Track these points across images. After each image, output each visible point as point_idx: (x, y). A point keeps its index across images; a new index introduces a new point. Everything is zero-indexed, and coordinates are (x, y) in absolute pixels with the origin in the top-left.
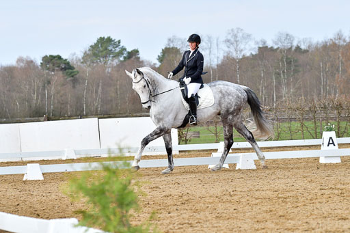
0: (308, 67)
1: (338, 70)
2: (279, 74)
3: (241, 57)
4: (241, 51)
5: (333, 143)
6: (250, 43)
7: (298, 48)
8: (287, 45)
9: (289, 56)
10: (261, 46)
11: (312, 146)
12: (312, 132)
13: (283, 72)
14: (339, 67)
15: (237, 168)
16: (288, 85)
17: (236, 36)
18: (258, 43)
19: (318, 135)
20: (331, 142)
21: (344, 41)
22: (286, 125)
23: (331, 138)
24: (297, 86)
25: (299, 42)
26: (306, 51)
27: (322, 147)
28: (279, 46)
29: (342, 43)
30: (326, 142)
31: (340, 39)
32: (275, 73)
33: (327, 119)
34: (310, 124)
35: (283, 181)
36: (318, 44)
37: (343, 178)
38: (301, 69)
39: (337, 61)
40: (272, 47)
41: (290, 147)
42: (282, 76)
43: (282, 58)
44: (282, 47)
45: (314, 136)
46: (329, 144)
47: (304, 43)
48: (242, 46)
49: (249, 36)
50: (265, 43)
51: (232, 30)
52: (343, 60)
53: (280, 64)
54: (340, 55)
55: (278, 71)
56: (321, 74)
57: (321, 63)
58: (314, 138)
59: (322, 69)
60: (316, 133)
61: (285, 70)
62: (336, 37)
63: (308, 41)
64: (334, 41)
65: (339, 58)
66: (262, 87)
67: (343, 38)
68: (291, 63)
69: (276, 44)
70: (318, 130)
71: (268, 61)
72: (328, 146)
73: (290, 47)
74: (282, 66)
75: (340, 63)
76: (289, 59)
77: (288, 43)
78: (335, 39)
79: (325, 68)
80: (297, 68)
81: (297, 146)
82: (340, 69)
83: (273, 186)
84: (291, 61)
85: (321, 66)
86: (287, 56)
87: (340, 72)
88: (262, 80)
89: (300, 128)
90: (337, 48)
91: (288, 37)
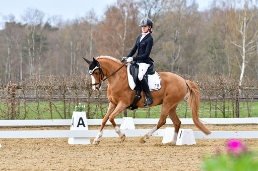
0: (57, 45)
1: (88, 50)
2: (26, 51)
5: (83, 124)
7: (47, 26)
8: (36, 22)
9: (38, 34)
10: (9, 21)
11: (61, 126)
12: (61, 112)
13: (31, 49)
14: (89, 47)
16: (35, 63)
18: (6, 18)
19: (68, 116)
20: (81, 123)
21: (96, 20)
22: (35, 104)
23: (81, 119)
24: (45, 65)
25: (49, 19)
26: (56, 29)
27: (72, 128)
28: (28, 22)
29: (94, 22)
30: (76, 123)
31: (92, 18)
32: (23, 50)
33: (76, 101)
34: (60, 105)
35: (30, 161)
36: (68, 21)
37: (93, 160)
38: (49, 47)
39: (88, 41)
40: (19, 24)
41: (37, 127)
42: (30, 53)
43: (31, 35)
44: (31, 24)
45: (63, 116)
46: (79, 124)
47: (54, 20)
50: (13, 18)
52: (95, 40)
53: (29, 41)
54: (91, 35)
55: (25, 48)
56: (70, 54)
57: (71, 42)
58: (62, 119)
59: (71, 48)
60: (65, 114)
61: (33, 48)
62: (88, 15)
63: (58, 18)
64: (85, 19)
65: (90, 38)
66: (8, 65)
67: (95, 17)
68: (40, 41)
69: (24, 20)
70: (67, 111)
71: (15, 38)
72: (78, 126)
73: (39, 23)
74: (31, 43)
75: (91, 43)
76: (38, 36)
77: (37, 20)
78: (87, 17)
79: (76, 48)
80: (46, 46)
81: (45, 126)
82: (91, 49)
83: (20, 165)
84: (40, 39)
85: (71, 45)
86: (35, 33)
87: (91, 53)
88: (9, 57)
89: (48, 107)
90: (88, 28)
91: (38, 14)
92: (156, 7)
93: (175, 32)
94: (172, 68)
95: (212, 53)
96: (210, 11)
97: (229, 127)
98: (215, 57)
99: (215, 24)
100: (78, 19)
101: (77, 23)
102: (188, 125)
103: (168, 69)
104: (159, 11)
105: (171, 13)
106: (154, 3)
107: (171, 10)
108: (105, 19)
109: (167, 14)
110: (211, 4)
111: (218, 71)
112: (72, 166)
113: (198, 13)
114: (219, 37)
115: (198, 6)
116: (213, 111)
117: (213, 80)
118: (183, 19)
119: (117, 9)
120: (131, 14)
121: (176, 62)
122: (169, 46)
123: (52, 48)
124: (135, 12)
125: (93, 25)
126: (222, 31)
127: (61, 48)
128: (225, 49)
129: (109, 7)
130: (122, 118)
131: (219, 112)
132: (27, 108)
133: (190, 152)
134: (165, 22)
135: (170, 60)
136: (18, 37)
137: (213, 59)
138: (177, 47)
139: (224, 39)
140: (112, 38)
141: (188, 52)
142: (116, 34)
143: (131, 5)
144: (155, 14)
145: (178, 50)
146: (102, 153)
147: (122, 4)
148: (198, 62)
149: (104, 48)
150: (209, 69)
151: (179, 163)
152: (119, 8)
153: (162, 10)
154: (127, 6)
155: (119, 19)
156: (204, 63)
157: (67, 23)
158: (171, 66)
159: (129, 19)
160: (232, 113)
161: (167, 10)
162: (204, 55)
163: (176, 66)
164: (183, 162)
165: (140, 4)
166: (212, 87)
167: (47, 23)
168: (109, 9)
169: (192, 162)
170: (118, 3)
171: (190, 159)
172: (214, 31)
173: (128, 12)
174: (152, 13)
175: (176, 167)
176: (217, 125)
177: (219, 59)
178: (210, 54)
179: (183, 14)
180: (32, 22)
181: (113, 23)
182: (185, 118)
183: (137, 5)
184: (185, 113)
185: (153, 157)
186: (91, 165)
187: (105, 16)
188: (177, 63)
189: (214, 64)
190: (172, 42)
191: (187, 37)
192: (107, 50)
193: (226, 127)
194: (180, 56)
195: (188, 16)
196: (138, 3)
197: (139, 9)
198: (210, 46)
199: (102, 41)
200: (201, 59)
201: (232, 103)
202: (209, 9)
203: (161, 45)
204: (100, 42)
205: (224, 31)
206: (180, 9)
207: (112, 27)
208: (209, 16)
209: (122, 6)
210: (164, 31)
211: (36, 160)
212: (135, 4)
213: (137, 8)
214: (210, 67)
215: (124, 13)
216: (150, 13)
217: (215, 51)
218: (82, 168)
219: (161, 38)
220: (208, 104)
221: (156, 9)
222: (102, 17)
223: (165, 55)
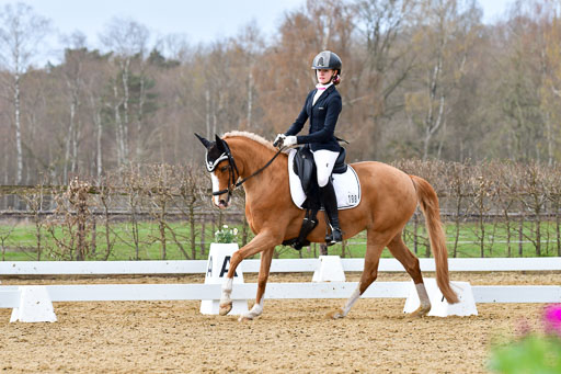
0: (177, 99)
1: (244, 108)
2: (111, 112)
3: (24, 71)
4: (26, 56)
6: (46, 39)
7: (156, 57)
8: (131, 48)
9: (136, 74)
10: (72, 47)
11: (184, 275)
12: (186, 244)
13: (122, 108)
14: (246, 102)
15: (13, 319)
16: (130, 137)
17: (16, 22)
18: (66, 40)
19: (201, 252)
21: (262, 44)
22: (128, 227)
23: (228, 258)
24: (150, 142)
25: (159, 42)
26: (174, 64)
27: (208, 279)
28: (113, 49)
29: (256, 48)
30: (217, 268)
31: (252, 39)
32: (103, 110)
33: (218, 219)
34: (182, 229)
35: (119, 350)
36: (200, 47)
37: (254, 348)
38: (160, 104)
39: (244, 89)
40: (95, 53)
41: (134, 276)
42: (118, 116)
43: (120, 76)
44: (121, 53)
45: (190, 254)
46: (223, 271)
47: (170, 45)
48: (27, 45)
49: (45, 22)
50: (82, 40)
51: (8, 8)
52: (258, 87)
53: (115, 89)
54: (251, 76)
55: (108, 105)
56: (205, 117)
57: (207, 93)
58: (189, 259)
59: (208, 105)
60: (193, 248)
61: (126, 105)
62: (244, 34)
63: (178, 41)
64: (238, 42)
65: (247, 82)
66: (71, 142)
67: (258, 38)
68: (139, 90)
69: (106, 44)
70: (198, 241)
71: (87, 82)
72: (222, 275)
73: (137, 52)
74: (120, 95)
75: (250, 93)
76: (135, 79)
77: (134, 43)
78: (241, 38)
79: (217, 105)
80: (153, 101)
81: (150, 276)
82: (250, 107)
83: (96, 361)
84: (140, 85)
85: (208, 98)
86: (130, 73)
87: (249, 115)
88: (72, 124)
89: (157, 233)
90: (244, 60)
91: (135, 30)
92: (390, 16)
93: (432, 70)
94: (426, 148)
95: (512, 116)
96: (509, 23)
97: (550, 276)
98: (519, 125)
99: (519, 53)
100: (222, 41)
101: (220, 51)
102: (461, 272)
103: (417, 150)
104: (398, 22)
105: (425, 28)
106: (386, 7)
107: (424, 23)
108: (280, 41)
109: (415, 30)
110: (509, 8)
111: (525, 155)
112: (209, 361)
113: (482, 28)
114: (528, 82)
115: (482, 14)
116: (515, 242)
117: (514, 175)
118: (449, 42)
119: (306, 19)
120: (338, 30)
121: (434, 134)
122: (420, 100)
123: (166, 106)
124: (345, 27)
125: (254, 56)
126: (534, 69)
127: (185, 104)
128: (542, 107)
129: (290, 16)
130: (316, 257)
131: (528, 244)
132: (112, 236)
133: (464, 332)
134: (410, 47)
135: (422, 132)
136: (92, 81)
137: (514, 128)
138: (436, 102)
139: (538, 84)
140: (295, 84)
141: (461, 114)
142: (304, 73)
143: (337, 11)
144: (390, 31)
145: (438, 109)
146: (273, 333)
147: (318, 8)
148: (482, 135)
149: (279, 104)
150: (506, 149)
151: (441, 355)
152: (310, 17)
153: (405, 22)
154: (328, 14)
155: (311, 41)
156: (495, 138)
157: (199, 52)
158: (423, 143)
159: (333, 42)
160: (556, 245)
161: (415, 22)
162: (496, 121)
163: (435, 145)
164: (449, 353)
165: (356, 9)
166: (513, 190)
167: (155, 50)
168: (289, 20)
169: (470, 353)
170: (309, 7)
171: (465, 348)
172: (517, 68)
173: (330, 26)
174: (383, 29)
175: (434, 365)
176: (524, 272)
177: (529, 130)
178: (507, 118)
179: (449, 29)
180: (122, 48)
181: (299, 50)
182: (455, 257)
183: (349, 11)
184: (453, 246)
185: (384, 343)
186: (249, 359)
187: (280, 36)
188: (437, 137)
189: (517, 140)
190: (424, 93)
191: (457, 81)
192: (286, 111)
193: (542, 277)
194: (442, 121)
195: (460, 36)
196: (352, 7)
197: (354, 21)
198: (508, 100)
199: (274, 89)
200: (489, 129)
201: (555, 225)
202: (507, 19)
203: (402, 97)
204: (271, 93)
205: (540, 68)
206: (442, 19)
207: (295, 59)
208: (506, 34)
209: (318, 14)
210: (410, 68)
211: (131, 349)
212: (346, 8)
213: (350, 17)
214: (509, 147)
215: (321, 28)
216: (377, 29)
217: (519, 110)
218: (231, 366)
219: (403, 83)
220: (503, 227)
221: (391, 20)
222: (274, 37)
223: (410, 121)
